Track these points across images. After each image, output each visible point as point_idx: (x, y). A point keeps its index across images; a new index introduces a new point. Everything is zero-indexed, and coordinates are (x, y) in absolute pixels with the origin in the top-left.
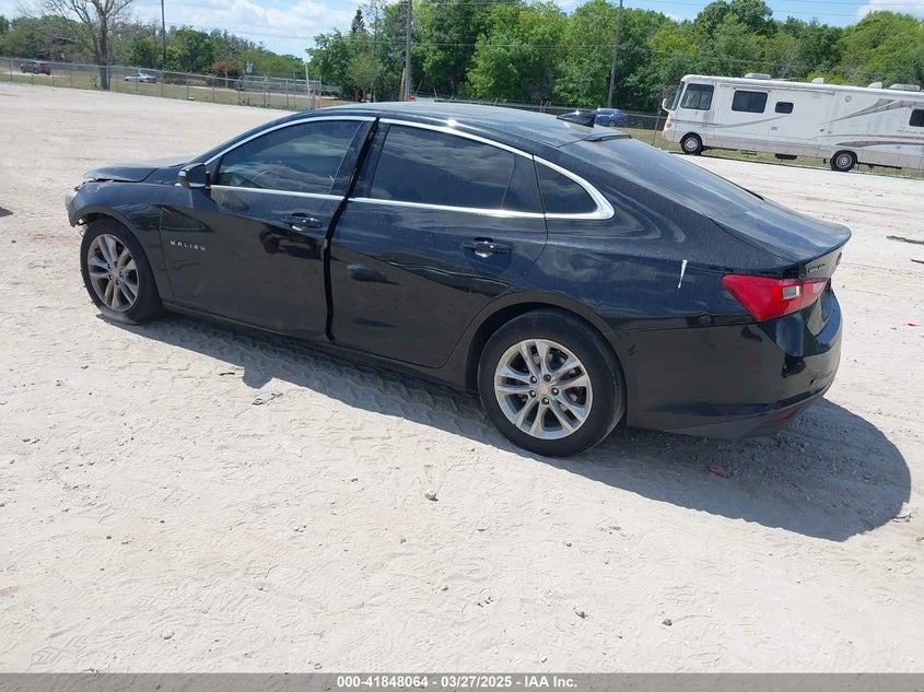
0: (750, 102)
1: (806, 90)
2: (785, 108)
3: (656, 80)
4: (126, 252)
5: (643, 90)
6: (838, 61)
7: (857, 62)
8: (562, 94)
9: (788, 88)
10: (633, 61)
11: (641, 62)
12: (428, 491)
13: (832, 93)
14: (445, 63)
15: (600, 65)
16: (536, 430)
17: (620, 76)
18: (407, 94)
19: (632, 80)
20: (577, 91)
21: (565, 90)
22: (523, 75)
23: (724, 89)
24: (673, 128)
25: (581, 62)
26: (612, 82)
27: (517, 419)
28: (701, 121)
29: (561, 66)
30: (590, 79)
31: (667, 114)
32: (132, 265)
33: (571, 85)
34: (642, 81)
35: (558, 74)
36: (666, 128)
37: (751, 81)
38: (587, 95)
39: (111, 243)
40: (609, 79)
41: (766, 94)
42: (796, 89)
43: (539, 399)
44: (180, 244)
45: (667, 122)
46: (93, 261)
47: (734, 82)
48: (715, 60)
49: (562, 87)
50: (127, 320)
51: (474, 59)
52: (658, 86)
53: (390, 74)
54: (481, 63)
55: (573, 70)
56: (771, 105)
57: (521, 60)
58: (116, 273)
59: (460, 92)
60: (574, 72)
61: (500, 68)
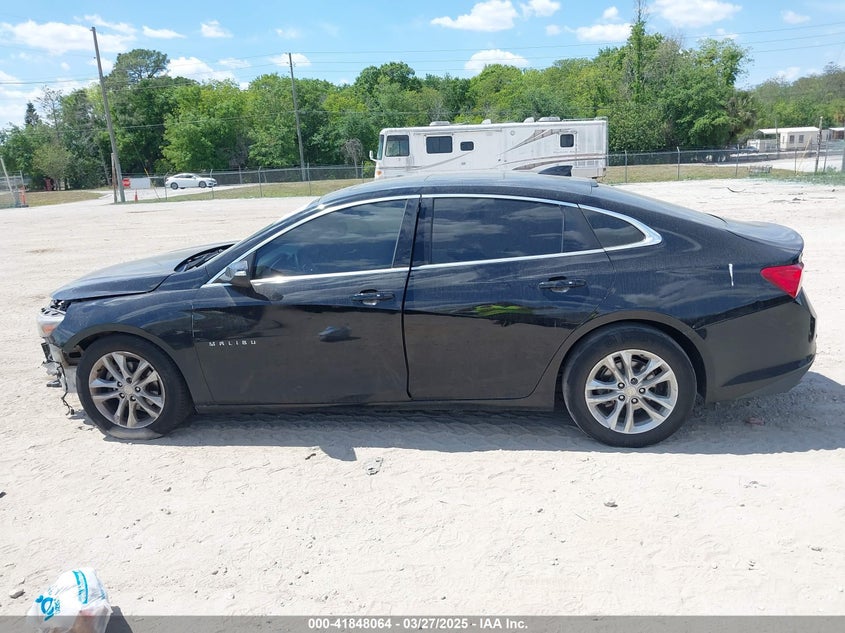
0: (440, 145)
1: (480, 130)
2: (467, 146)
3: (338, 136)
4: (144, 365)
5: (328, 146)
6: (474, 105)
7: (487, 105)
8: (258, 158)
9: (467, 131)
10: (314, 122)
11: (321, 123)
12: (607, 501)
13: (500, 130)
14: (137, 143)
15: (286, 129)
16: (629, 428)
17: (306, 137)
18: (119, 177)
19: (317, 138)
20: (271, 153)
21: (259, 154)
22: (218, 146)
23: (417, 137)
24: (383, 174)
25: (267, 129)
26: (300, 142)
27: (611, 423)
28: (404, 165)
29: (251, 133)
30: (280, 142)
31: (374, 163)
32: (153, 377)
33: (263, 150)
34: (325, 139)
35: (250, 142)
36: (376, 175)
37: (437, 128)
38: (281, 156)
39: (120, 359)
40: (296, 140)
41: (451, 138)
42: (473, 130)
43: (628, 400)
44: (222, 343)
45: (377, 170)
46: (95, 383)
47: (424, 131)
48: (383, 114)
49: (256, 152)
50: (151, 434)
51: (166, 137)
52: (341, 141)
53: (81, 160)
54: (174, 140)
55: (262, 136)
56: (456, 146)
57: (212, 133)
58: (128, 390)
59: (158, 169)
60: (265, 139)
61: (193, 142)
